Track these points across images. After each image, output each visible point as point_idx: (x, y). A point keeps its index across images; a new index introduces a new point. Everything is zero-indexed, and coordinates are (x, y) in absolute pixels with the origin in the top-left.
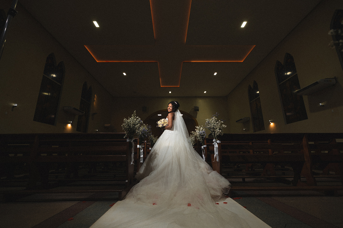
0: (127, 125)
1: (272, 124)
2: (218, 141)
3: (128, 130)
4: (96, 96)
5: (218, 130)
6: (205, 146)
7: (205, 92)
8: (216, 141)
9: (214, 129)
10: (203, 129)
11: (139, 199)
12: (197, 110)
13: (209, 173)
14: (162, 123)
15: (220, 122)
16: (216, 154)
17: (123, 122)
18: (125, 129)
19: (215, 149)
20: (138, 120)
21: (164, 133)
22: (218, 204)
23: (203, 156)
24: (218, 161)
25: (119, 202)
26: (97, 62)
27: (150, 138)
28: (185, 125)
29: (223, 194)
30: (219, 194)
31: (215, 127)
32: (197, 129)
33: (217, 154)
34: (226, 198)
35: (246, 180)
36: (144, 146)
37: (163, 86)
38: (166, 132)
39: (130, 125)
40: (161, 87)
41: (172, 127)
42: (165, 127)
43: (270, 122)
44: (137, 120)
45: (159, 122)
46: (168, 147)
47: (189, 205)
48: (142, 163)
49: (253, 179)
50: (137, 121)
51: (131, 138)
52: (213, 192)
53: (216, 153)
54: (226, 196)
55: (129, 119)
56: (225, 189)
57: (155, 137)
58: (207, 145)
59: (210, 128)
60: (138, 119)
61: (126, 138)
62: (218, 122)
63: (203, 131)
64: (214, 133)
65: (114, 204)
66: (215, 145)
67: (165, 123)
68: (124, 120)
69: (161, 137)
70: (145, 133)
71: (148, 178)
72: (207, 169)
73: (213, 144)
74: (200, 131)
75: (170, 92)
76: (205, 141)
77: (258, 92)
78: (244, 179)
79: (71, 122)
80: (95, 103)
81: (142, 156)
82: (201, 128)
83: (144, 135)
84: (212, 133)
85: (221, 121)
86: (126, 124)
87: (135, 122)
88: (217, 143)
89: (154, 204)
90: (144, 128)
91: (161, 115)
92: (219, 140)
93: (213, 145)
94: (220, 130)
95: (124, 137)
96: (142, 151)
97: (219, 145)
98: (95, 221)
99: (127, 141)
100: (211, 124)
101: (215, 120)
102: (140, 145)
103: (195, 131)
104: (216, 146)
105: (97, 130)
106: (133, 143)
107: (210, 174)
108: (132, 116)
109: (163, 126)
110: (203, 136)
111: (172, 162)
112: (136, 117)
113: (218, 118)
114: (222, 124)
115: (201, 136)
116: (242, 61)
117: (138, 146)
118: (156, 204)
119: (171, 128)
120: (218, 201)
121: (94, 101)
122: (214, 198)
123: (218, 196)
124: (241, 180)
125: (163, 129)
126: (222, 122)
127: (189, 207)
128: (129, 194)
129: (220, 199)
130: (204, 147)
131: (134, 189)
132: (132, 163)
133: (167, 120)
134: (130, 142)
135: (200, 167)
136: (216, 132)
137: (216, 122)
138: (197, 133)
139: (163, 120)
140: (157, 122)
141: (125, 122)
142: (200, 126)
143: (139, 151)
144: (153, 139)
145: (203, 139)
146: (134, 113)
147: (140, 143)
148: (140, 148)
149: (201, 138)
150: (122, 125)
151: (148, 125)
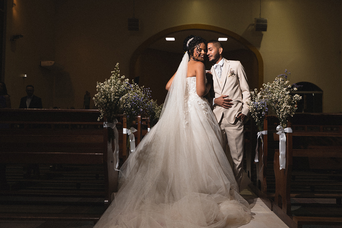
0: (103, 97)
2: (287, 130)
3: (106, 105)
6: (264, 132)
8: (284, 128)
10: (263, 95)
12: (261, 26)
18: (99, 104)
19: (280, 144)
20: (124, 83)
24: (284, 168)
36: (136, 130)
39: (109, 96)
44: (122, 83)
50: (122, 86)
51: (111, 121)
53: (282, 152)
55: (107, 83)
58: (268, 132)
60: (123, 79)
61: (102, 121)
63: (263, 101)
66: (280, 136)
68: (98, 86)
73: (278, 133)
74: (254, 101)
76: (265, 122)
78: (339, 200)
80: (15, 11)
82: (259, 94)
83: (136, 108)
86: (102, 95)
87: (119, 88)
88: (286, 133)
90: (136, 94)
92: (290, 128)
93: (277, 137)
95: (98, 120)
97: (289, 138)
99: (104, 127)
102: (128, 128)
104: (283, 138)
105: (26, 76)
106: (116, 129)
108: (112, 76)
110: (261, 113)
112: (120, 77)
115: (257, 111)
117: (125, 131)
121: (13, 4)
124: (334, 201)
130: (262, 135)
134: (110, 129)
141: (98, 90)
142: (256, 89)
143: (127, 142)
144: (154, 108)
145: (261, 117)
146: (116, 67)
147: (127, 125)
148: (128, 134)
149: (257, 115)
150: (94, 98)
151: (144, 88)
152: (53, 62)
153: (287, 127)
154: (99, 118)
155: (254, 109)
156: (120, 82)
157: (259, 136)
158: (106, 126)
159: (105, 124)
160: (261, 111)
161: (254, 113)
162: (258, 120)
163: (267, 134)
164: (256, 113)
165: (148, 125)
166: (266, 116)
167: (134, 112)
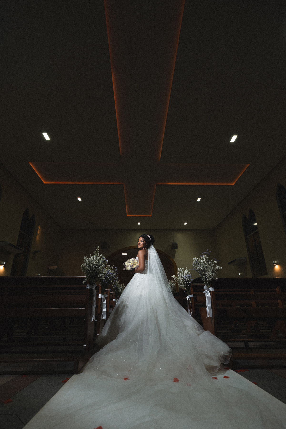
1: (277, 267)
2: (211, 289)
3: (89, 272)
4: (39, 228)
5: (210, 273)
6: (191, 296)
7: (186, 224)
8: (208, 288)
9: (205, 271)
10: (188, 272)
11: (104, 372)
12: (174, 247)
13: (198, 335)
14: (131, 264)
15: (212, 262)
16: (208, 307)
17: (82, 261)
18: (85, 271)
19: (207, 299)
20: (102, 259)
21: (133, 278)
22: (216, 378)
23: (189, 309)
24: (212, 317)
25: (75, 376)
26: (44, 183)
27: (114, 285)
28: (162, 267)
29: (222, 364)
30: (216, 363)
31: (207, 268)
32: (179, 272)
33: (210, 307)
34: (226, 371)
35: (251, 344)
36: (107, 296)
37: (129, 216)
38: (137, 277)
39: (92, 266)
40: (127, 217)
41: (144, 269)
42: (134, 269)
43: (274, 264)
44: (100, 259)
45: (126, 264)
46: (140, 297)
47: (176, 380)
48: (105, 321)
49: (258, 344)
50: (100, 261)
51: (92, 284)
52: (207, 362)
53: (209, 305)
54: (225, 367)
55: (91, 258)
56: (225, 357)
57: (121, 283)
58: (194, 295)
59: (200, 270)
60: (102, 257)
61: (86, 284)
62: (210, 262)
63: (189, 275)
64: (205, 278)
65: (68, 379)
66: (206, 294)
67: (134, 264)
68: (84, 258)
69: (130, 283)
70: (110, 277)
71: (114, 343)
72: (195, 329)
73: (204, 292)
74: (183, 275)
75: (139, 224)
76: (191, 289)
77: (256, 224)
78: (246, 343)
79: (4, 263)
80: (37, 238)
81: (105, 310)
82: (185, 271)
83: (108, 280)
84: (202, 277)
85: (214, 260)
86: (87, 265)
87: (98, 262)
88: (210, 291)
89: (125, 379)
90: (108, 270)
91: (126, 254)
92: (212, 287)
93: (204, 294)
94: (212, 273)
95: (83, 283)
96: (105, 302)
97: (212, 294)
98: (44, 405)
99: (87, 288)
100: (200, 265)
101: (206, 259)
102: (102, 294)
103: (177, 275)
104: (208, 295)
105: (39, 275)
106: (95, 290)
107: (201, 335)
108: (94, 254)
109: (132, 268)
110: (188, 282)
111: (147, 320)
112: (99, 255)
113: (210, 257)
114: (215, 265)
115: (186, 281)
116: (233, 184)
117: (100, 296)
118: (129, 379)
119: (143, 271)
120: (215, 375)
121: (37, 234)
122: (210, 369)
123: (215, 367)
124: (242, 345)
125: (133, 272)
126: (216, 262)
127: (176, 384)
128: (89, 365)
129: (218, 372)
130: (190, 298)
131: (95, 359)
132: (92, 320)
133: (137, 260)
134: (91, 290)
135: (185, 326)
136: (208, 276)
137: (208, 261)
138: (181, 278)
139: (132, 259)
140: (124, 263)
141: (85, 261)
142: (183, 268)
143: (101, 303)
144: (118, 286)
145: (188, 286)
146: (97, 249)
147: (101, 292)
148: (102, 298)
149: (186, 284)
150: (81, 266)
151: (113, 267)
152: (56, 267)
153: (210, 287)
154: (84, 281)
155: (184, 280)
156: (99, 258)
157: (188, 299)
158: (88, 288)
159: (88, 286)
160: (188, 281)
161: (184, 283)
162: (187, 288)
163: (193, 297)
164: (186, 283)
165: (114, 296)
166: (192, 285)
167: (107, 282)
